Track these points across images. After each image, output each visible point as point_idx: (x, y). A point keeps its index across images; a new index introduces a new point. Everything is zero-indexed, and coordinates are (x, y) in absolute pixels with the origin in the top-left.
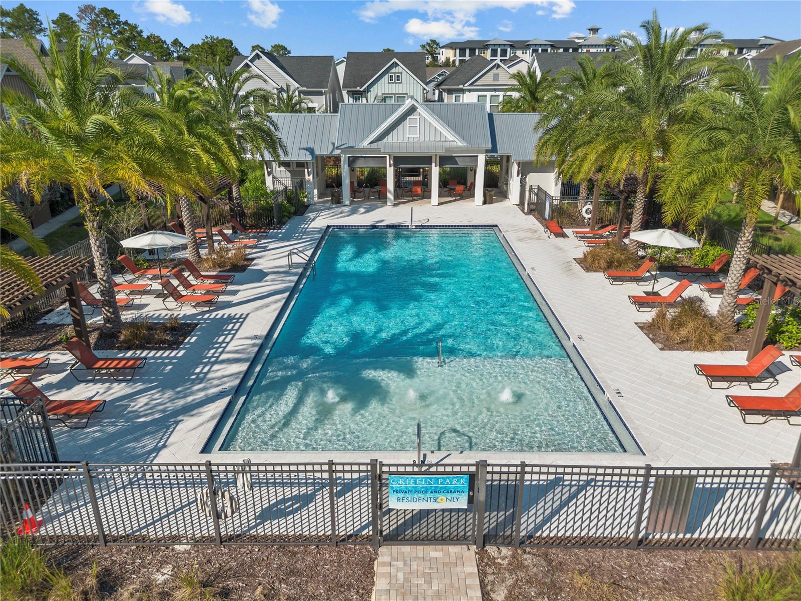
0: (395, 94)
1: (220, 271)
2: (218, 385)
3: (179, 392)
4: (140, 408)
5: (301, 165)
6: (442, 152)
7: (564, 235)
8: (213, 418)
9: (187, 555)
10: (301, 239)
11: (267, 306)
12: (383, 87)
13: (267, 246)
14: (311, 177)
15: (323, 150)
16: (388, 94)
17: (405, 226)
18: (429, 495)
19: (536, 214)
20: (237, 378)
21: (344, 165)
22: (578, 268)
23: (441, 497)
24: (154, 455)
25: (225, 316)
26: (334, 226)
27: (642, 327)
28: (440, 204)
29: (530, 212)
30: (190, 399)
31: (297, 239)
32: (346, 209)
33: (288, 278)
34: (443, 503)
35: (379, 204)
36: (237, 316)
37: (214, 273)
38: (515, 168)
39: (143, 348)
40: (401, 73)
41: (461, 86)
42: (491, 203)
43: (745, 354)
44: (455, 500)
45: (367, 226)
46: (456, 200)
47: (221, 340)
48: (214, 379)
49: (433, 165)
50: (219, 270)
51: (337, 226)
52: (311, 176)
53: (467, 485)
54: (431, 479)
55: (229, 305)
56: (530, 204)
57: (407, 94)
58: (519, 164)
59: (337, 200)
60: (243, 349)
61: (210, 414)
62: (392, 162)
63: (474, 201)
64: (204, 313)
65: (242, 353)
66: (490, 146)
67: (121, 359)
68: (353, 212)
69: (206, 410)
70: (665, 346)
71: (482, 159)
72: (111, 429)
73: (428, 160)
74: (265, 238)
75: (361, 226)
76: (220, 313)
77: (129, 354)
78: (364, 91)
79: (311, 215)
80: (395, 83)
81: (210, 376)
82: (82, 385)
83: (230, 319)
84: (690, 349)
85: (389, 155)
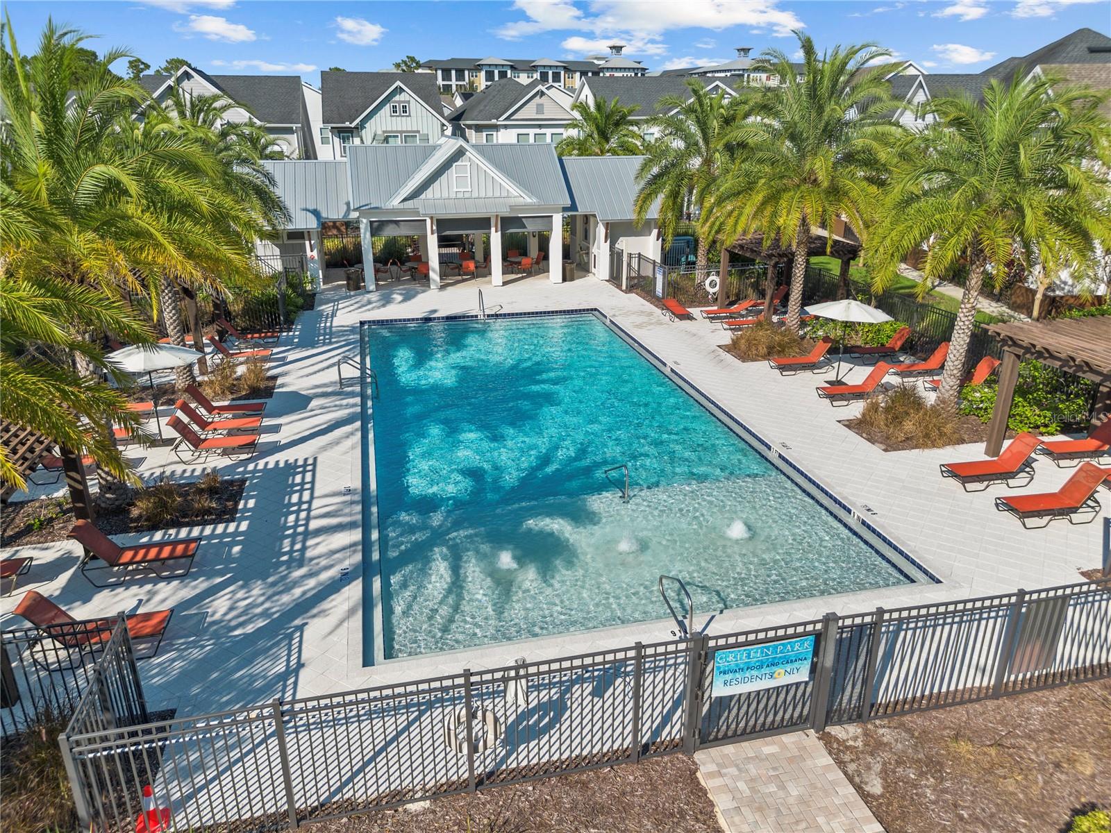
0: (401, 132)
1: (233, 399)
2: (331, 566)
3: (273, 584)
4: (225, 614)
5: (298, 235)
6: (506, 212)
7: (689, 317)
8: (351, 612)
9: (431, 816)
10: (331, 343)
11: (337, 442)
12: (383, 122)
13: (284, 358)
14: (315, 253)
15: (334, 213)
16: (392, 132)
17: (472, 316)
18: (765, 670)
19: (639, 291)
20: (355, 552)
21: (365, 234)
22: (729, 358)
23: (779, 670)
24: (292, 680)
25: (282, 465)
26: (369, 322)
27: (850, 425)
28: (505, 283)
29: (630, 289)
30: (297, 592)
31: (324, 344)
32: (374, 297)
33: (345, 402)
34: (783, 678)
35: (418, 287)
36: (300, 463)
37: (226, 403)
38: (601, 231)
39: (178, 525)
40: (409, 102)
41: (494, 121)
42: (572, 279)
43: (982, 446)
44: (795, 671)
45: (417, 319)
46: (522, 278)
47: (295, 498)
48: (319, 557)
49: (493, 229)
50: (230, 397)
51: (374, 322)
52: (315, 251)
53: (811, 649)
54: (768, 648)
55: (276, 448)
56: (629, 278)
57: (418, 132)
58: (607, 226)
59: (356, 284)
60: (337, 511)
61: (345, 607)
62: (434, 228)
63: (548, 277)
64: (245, 463)
65: (339, 516)
66: (568, 203)
67: (148, 547)
68: (387, 300)
69: (334, 603)
70: (888, 445)
71: (558, 220)
72: (196, 653)
73: (484, 223)
74: (276, 345)
75: (409, 320)
76: (271, 461)
77: (158, 536)
78: (356, 128)
79: (327, 308)
80: (400, 116)
81: (309, 554)
82: (106, 592)
83: (291, 468)
84: (916, 447)
85: (432, 218)
